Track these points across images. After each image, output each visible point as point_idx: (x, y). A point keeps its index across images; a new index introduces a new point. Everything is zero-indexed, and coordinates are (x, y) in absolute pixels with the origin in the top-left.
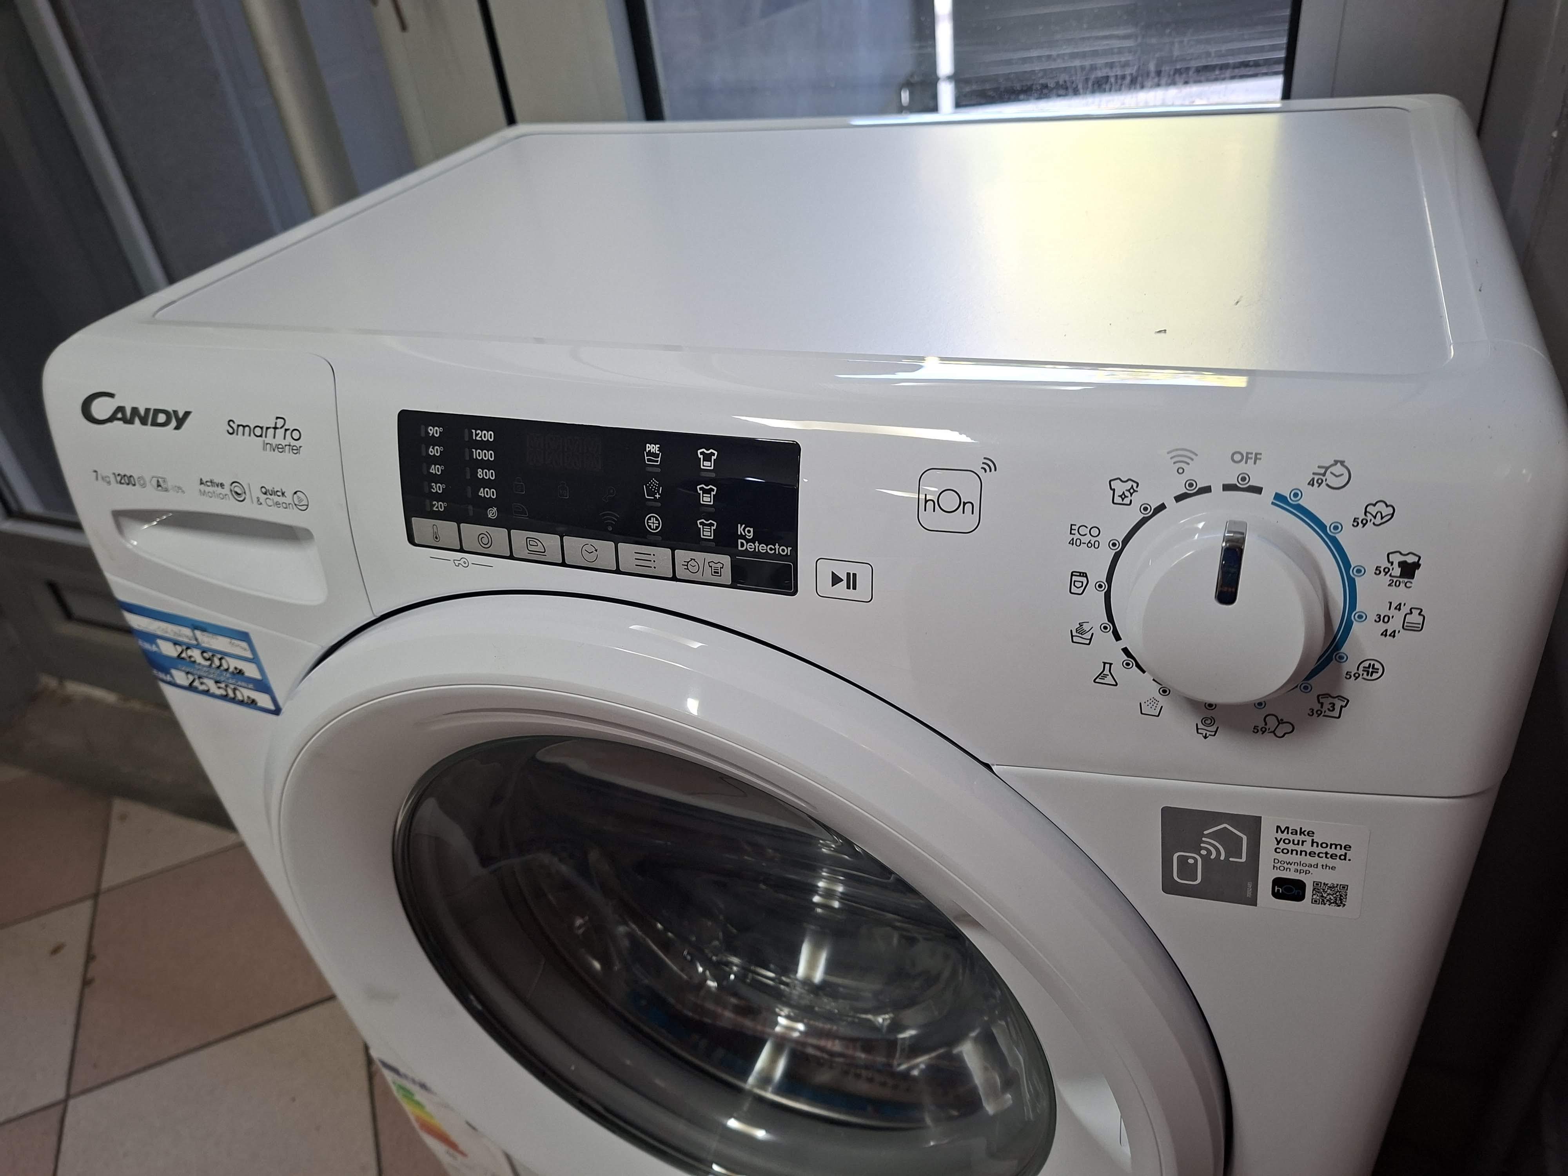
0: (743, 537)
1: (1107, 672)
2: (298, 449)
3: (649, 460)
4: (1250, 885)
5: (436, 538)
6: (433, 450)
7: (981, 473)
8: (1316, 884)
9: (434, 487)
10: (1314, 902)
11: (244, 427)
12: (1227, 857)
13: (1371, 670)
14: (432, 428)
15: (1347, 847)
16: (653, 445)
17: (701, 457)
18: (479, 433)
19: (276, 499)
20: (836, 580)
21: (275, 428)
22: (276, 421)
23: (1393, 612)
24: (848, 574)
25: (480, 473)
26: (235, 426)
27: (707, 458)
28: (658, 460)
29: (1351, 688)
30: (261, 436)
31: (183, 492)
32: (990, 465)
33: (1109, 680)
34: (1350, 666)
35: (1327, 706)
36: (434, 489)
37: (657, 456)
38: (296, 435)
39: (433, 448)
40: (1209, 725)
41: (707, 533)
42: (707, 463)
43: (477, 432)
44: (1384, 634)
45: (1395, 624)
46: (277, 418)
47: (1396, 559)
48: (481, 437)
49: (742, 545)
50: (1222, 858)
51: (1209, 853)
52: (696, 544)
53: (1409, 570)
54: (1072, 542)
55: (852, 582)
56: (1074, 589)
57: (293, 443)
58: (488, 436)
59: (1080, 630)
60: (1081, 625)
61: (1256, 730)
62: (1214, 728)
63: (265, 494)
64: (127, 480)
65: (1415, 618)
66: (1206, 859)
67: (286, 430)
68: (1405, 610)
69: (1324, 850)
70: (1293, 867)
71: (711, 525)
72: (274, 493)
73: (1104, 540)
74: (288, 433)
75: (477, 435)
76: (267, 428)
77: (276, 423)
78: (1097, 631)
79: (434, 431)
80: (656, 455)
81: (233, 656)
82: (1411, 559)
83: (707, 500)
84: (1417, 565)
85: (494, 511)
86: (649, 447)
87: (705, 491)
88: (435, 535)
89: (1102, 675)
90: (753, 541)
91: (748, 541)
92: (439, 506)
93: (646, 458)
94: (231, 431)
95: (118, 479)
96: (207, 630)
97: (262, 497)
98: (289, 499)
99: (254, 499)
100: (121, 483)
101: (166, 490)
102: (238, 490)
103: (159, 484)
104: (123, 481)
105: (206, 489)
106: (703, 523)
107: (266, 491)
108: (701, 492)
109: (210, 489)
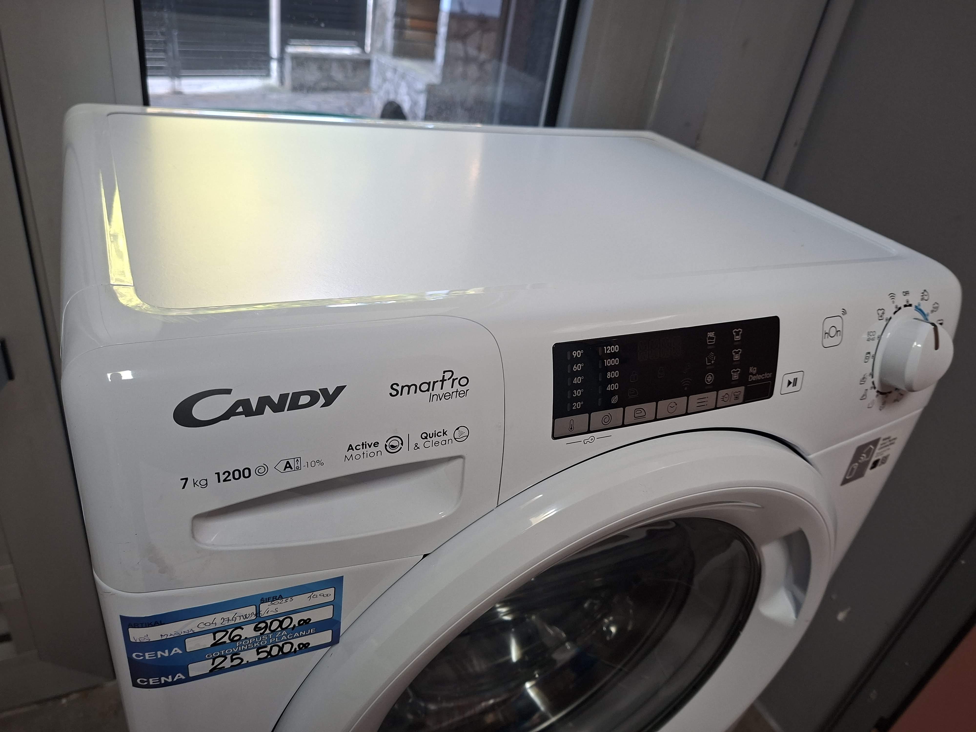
0: (752, 374)
1: (865, 394)
2: (465, 393)
3: (710, 342)
5: (571, 429)
6: (576, 367)
7: (842, 315)
9: (575, 393)
11: (409, 387)
14: (575, 352)
16: (711, 333)
17: (735, 334)
18: (609, 348)
19: (435, 439)
20: (789, 384)
21: (443, 380)
22: (444, 374)
24: (794, 379)
25: (609, 375)
26: (399, 389)
27: (738, 334)
28: (713, 341)
30: (428, 390)
31: (322, 464)
32: (844, 312)
33: (864, 397)
36: (575, 394)
38: (463, 382)
39: (576, 366)
41: (735, 376)
42: (738, 337)
43: (608, 348)
46: (444, 372)
48: (610, 350)
49: (751, 378)
52: (730, 384)
54: (868, 339)
55: (795, 382)
56: (866, 361)
57: (460, 388)
58: (615, 349)
60: (863, 375)
63: (426, 438)
67: (454, 380)
71: (738, 371)
72: (436, 435)
73: (876, 336)
74: (456, 382)
75: (607, 350)
76: (434, 383)
77: (444, 376)
78: (868, 376)
79: (577, 354)
80: (712, 338)
81: (300, 610)
82: (941, 322)
83: (737, 357)
85: (616, 397)
86: (709, 334)
87: (736, 353)
88: (570, 427)
90: (755, 375)
92: (577, 405)
93: (708, 341)
94: (394, 393)
95: (222, 477)
96: (281, 597)
97: (421, 442)
98: (450, 435)
99: (412, 446)
100: (225, 480)
101: (298, 468)
102: (395, 443)
103: (288, 466)
104: (231, 477)
105: (355, 453)
106: (734, 372)
107: (426, 436)
108: (734, 354)
109: (360, 452)
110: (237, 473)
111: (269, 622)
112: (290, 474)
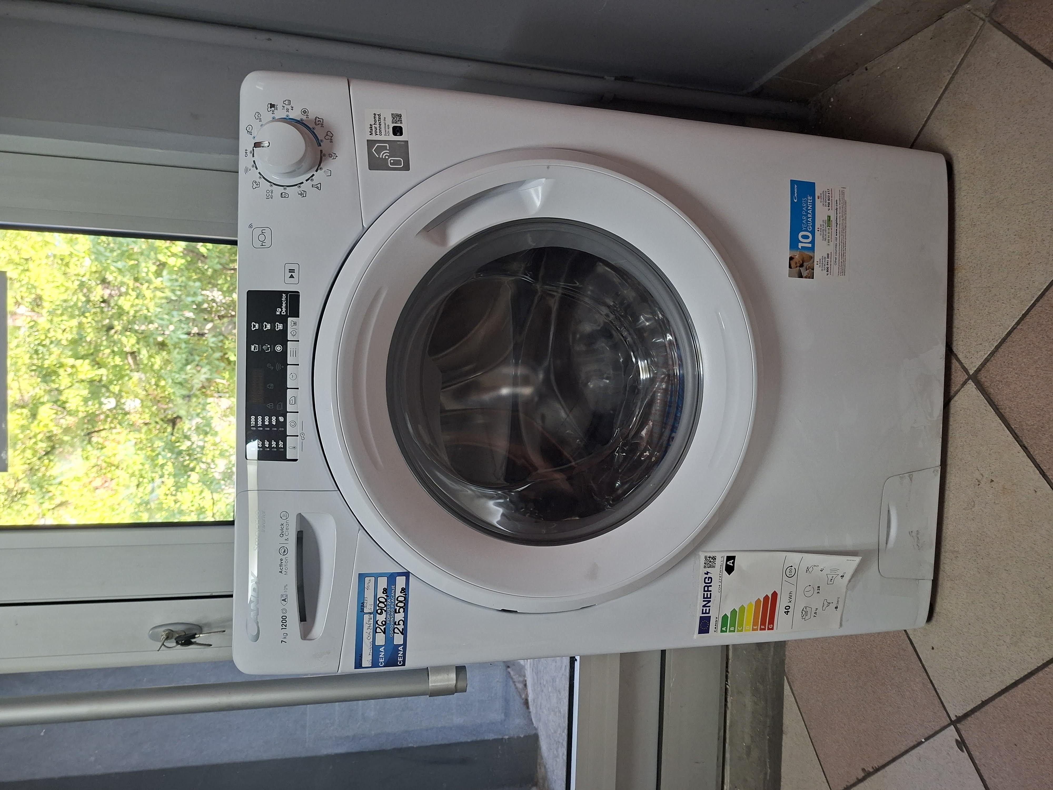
1: (316, 186)
2: (263, 513)
4: (399, 143)
7: (253, 228)
8: (393, 123)
10: (401, 123)
12: (387, 150)
13: (305, 112)
15: (375, 114)
16: (251, 348)
17: (254, 329)
19: (285, 530)
20: (292, 277)
23: (285, 108)
24: (289, 272)
25: (267, 423)
27: (254, 326)
29: (312, 116)
31: (287, 585)
32: (251, 226)
33: (319, 185)
34: (304, 118)
35: (319, 122)
36: (275, 446)
37: (255, 346)
40: (332, 155)
41: (280, 327)
42: (256, 326)
43: (252, 424)
44: (292, 110)
45: (289, 107)
47: (269, 109)
49: (283, 313)
50: (388, 151)
51: (386, 155)
52: (284, 331)
53: (272, 106)
54: (272, 198)
55: (292, 271)
56: (287, 196)
58: (253, 418)
59: (301, 194)
60: (299, 194)
61: (331, 142)
62: (333, 154)
63: (283, 535)
64: (284, 619)
65: (286, 103)
66: (389, 157)
68: (284, 105)
69: (377, 121)
70: (387, 130)
71: (277, 325)
72: (282, 530)
73: (270, 189)
78: (301, 189)
81: (376, 593)
82: (269, 106)
83: (269, 326)
84: (271, 104)
85: (280, 418)
86: (252, 350)
87: (266, 327)
88: (293, 449)
89: (317, 188)
90: (282, 309)
91: (282, 311)
92: (281, 444)
93: (255, 351)
95: (284, 627)
96: (363, 603)
97: (285, 537)
98: (284, 522)
99: (286, 542)
100: (286, 626)
101: (287, 596)
102: (283, 550)
103: (284, 600)
104: (285, 624)
105: (284, 570)
106: (277, 328)
107: (282, 535)
108: (266, 329)
109: (284, 567)
110: (283, 621)
111: (378, 608)
112: (288, 600)
